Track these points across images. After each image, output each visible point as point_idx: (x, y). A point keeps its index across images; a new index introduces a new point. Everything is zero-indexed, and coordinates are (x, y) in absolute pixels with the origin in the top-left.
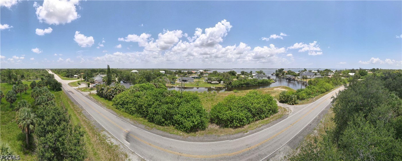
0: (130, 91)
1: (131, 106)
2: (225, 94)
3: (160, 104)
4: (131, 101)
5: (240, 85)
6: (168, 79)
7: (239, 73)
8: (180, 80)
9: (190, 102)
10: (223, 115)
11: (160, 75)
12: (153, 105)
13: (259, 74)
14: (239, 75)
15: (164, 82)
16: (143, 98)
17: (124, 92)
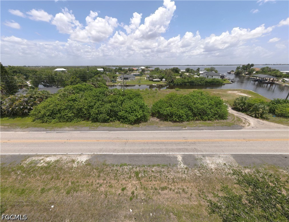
0: (60, 96)
1: (65, 112)
2: (166, 92)
3: (102, 103)
4: (64, 107)
5: (183, 83)
6: (108, 77)
7: (183, 71)
8: (121, 78)
9: (133, 99)
10: (164, 110)
11: (98, 73)
12: (95, 106)
13: (208, 72)
14: (183, 73)
15: (104, 81)
16: (81, 101)
17: (49, 99)
